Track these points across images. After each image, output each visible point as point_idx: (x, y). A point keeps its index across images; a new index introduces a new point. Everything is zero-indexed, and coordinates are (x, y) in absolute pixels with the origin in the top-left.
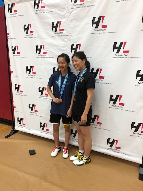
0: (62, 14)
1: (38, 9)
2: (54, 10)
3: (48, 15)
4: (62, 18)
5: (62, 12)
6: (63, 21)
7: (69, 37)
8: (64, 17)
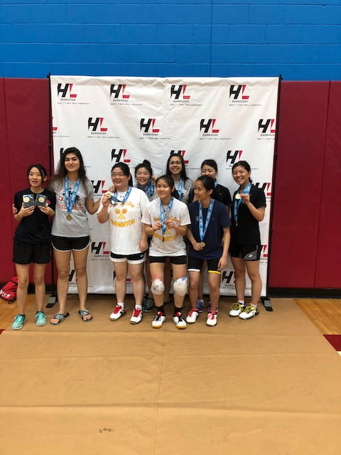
0: (157, 109)
1: (116, 99)
2: (144, 103)
3: (135, 108)
4: (157, 115)
5: (157, 107)
6: (158, 119)
7: (167, 141)
8: (159, 113)
